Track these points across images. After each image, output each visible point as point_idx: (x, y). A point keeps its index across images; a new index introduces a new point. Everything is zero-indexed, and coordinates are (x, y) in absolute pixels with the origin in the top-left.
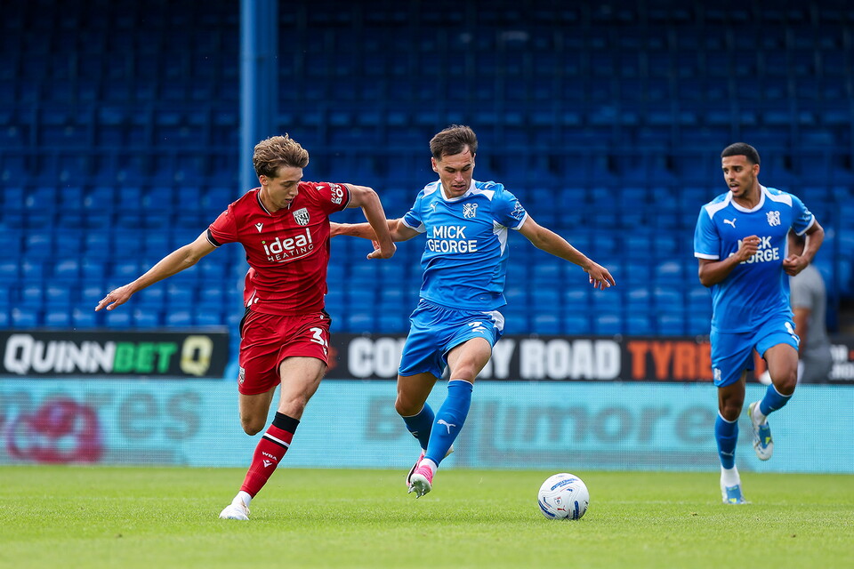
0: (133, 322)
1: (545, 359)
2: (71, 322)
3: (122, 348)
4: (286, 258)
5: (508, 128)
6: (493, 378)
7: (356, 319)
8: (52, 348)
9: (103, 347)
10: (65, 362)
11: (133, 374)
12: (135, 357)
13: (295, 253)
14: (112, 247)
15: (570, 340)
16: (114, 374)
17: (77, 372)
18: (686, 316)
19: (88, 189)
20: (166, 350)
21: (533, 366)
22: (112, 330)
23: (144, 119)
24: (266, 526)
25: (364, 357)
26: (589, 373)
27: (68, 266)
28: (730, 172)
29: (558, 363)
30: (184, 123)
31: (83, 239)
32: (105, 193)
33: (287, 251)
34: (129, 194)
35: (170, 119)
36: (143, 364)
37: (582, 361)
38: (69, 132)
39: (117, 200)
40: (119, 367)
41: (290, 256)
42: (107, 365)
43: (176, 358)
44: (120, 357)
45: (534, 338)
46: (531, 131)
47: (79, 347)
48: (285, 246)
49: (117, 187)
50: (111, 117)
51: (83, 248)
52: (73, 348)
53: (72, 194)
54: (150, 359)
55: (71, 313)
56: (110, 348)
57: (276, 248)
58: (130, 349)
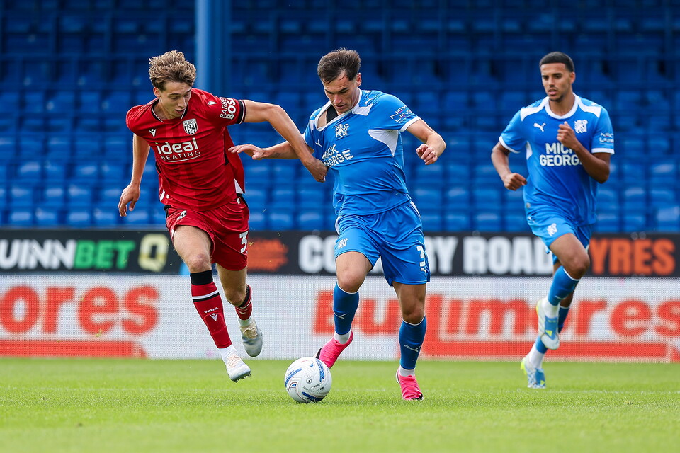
0: (93, 221)
1: (487, 255)
2: (34, 221)
3: (83, 245)
4: (175, 159)
5: (451, 35)
6: (438, 273)
7: (305, 218)
8: (16, 245)
9: (64, 245)
10: (28, 259)
11: (93, 270)
12: (95, 254)
13: (182, 156)
14: (73, 149)
15: (511, 237)
16: (75, 270)
17: (40, 269)
18: (621, 214)
19: (49, 94)
20: (125, 247)
21: (476, 262)
22: (74, 228)
23: (104, 27)
24: (219, 415)
25: (313, 253)
26: (529, 269)
27: (31, 168)
28: (550, 78)
29: (499, 260)
30: (141, 30)
31: (46, 141)
32: (67, 98)
33: (176, 154)
34: (90, 98)
35: (129, 27)
36: (102, 262)
37: (522, 257)
38: (32, 39)
39: (78, 104)
40: (80, 264)
41: (179, 158)
42: (69, 262)
43: (134, 255)
44: (80, 254)
45: (476, 235)
46: (473, 38)
47: (42, 245)
48: (175, 149)
49: (78, 92)
50: (72, 25)
51: (46, 150)
52: (35, 246)
53: (34, 98)
54: (110, 255)
55: (33, 212)
56: (71, 245)
57: (166, 149)
58: (90, 246)
